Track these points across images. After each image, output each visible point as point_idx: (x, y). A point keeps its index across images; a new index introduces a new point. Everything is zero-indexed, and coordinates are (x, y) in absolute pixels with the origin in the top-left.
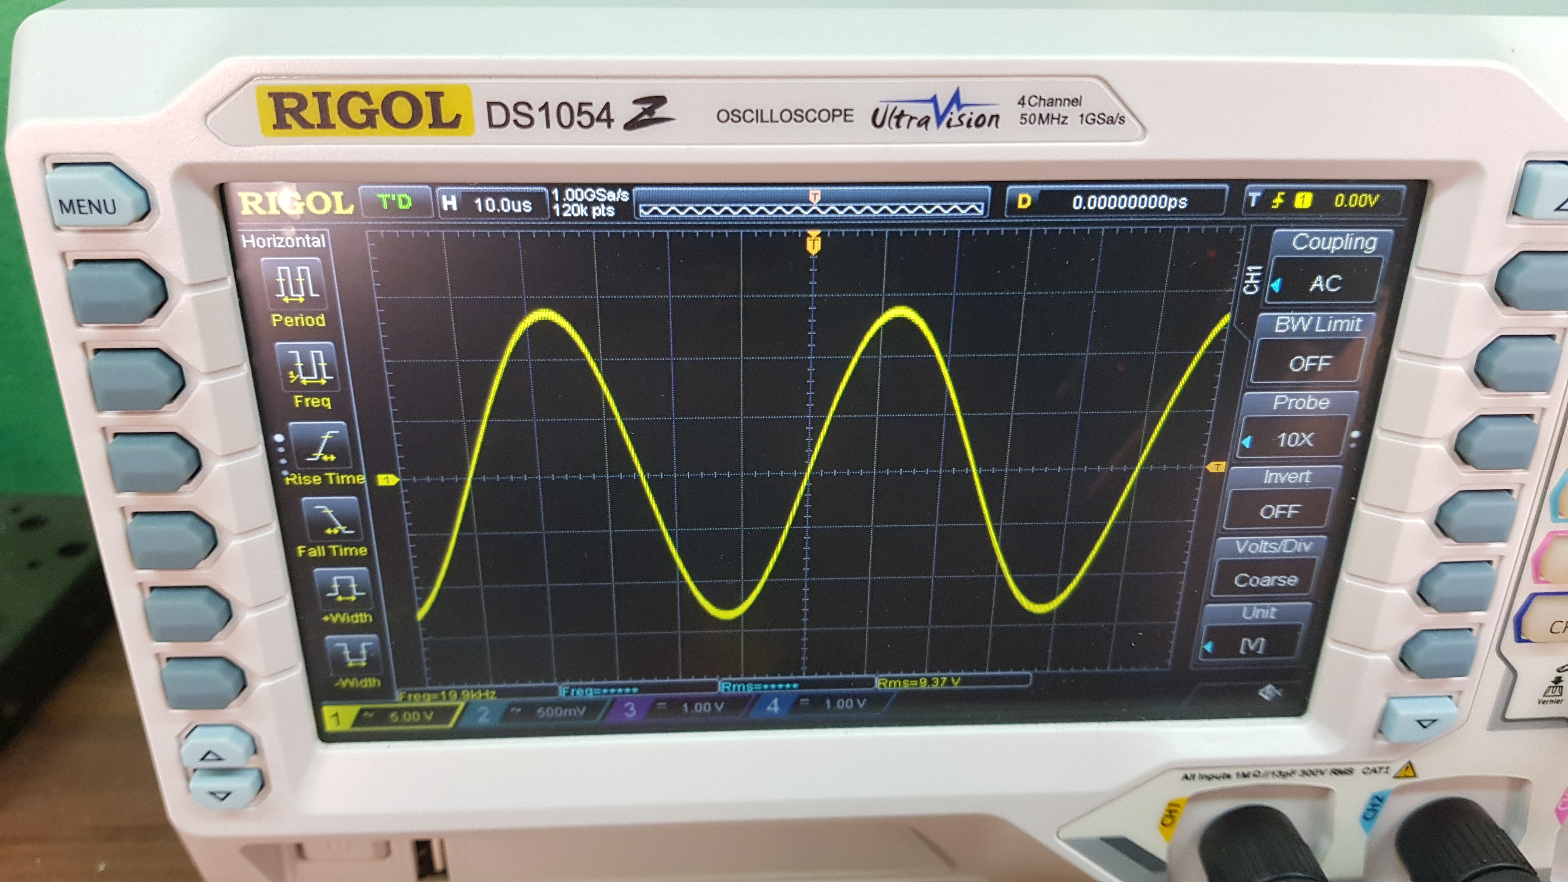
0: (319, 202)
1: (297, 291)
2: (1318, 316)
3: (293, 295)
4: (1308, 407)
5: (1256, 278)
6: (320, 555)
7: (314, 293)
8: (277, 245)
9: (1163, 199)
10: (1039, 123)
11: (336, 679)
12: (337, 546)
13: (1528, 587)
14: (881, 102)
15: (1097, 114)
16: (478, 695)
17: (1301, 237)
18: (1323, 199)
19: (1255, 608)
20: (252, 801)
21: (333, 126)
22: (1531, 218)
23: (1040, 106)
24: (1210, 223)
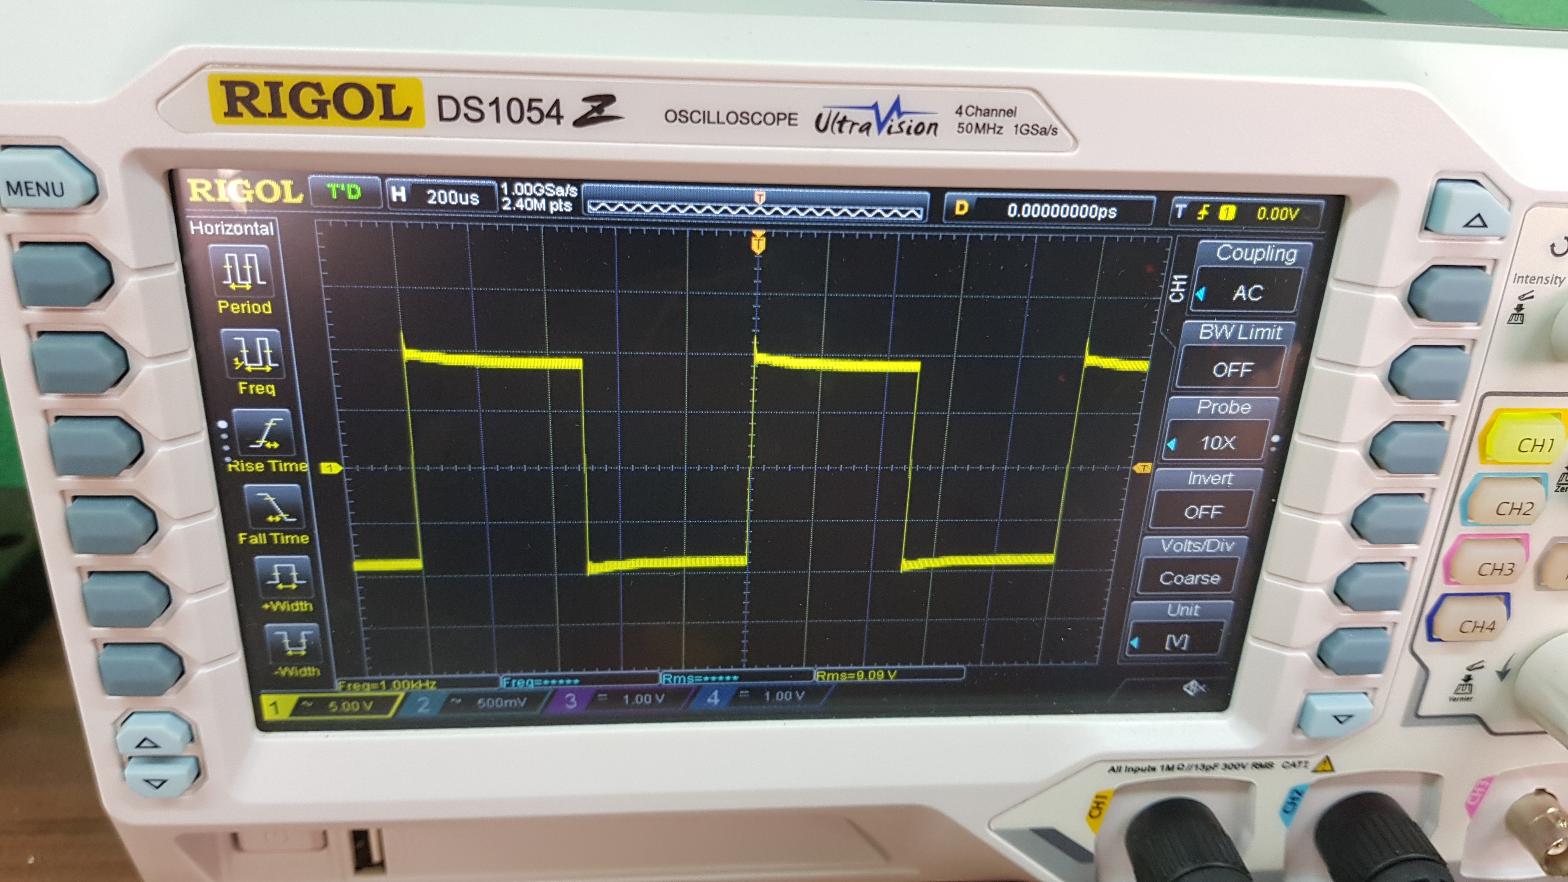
0: (268, 191)
1: (244, 278)
2: (1240, 324)
3: (239, 282)
4: (1231, 412)
5: (1182, 286)
6: (261, 542)
7: (261, 280)
8: (225, 232)
9: (1094, 209)
10: (976, 132)
11: (276, 669)
12: (278, 534)
13: (1440, 587)
14: (824, 107)
15: (1031, 125)
16: (418, 685)
17: (1224, 248)
18: (1246, 212)
19: (1179, 605)
20: (188, 789)
21: (284, 116)
22: (1442, 234)
23: (976, 115)
24: (1138, 232)
